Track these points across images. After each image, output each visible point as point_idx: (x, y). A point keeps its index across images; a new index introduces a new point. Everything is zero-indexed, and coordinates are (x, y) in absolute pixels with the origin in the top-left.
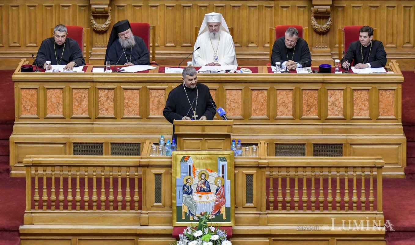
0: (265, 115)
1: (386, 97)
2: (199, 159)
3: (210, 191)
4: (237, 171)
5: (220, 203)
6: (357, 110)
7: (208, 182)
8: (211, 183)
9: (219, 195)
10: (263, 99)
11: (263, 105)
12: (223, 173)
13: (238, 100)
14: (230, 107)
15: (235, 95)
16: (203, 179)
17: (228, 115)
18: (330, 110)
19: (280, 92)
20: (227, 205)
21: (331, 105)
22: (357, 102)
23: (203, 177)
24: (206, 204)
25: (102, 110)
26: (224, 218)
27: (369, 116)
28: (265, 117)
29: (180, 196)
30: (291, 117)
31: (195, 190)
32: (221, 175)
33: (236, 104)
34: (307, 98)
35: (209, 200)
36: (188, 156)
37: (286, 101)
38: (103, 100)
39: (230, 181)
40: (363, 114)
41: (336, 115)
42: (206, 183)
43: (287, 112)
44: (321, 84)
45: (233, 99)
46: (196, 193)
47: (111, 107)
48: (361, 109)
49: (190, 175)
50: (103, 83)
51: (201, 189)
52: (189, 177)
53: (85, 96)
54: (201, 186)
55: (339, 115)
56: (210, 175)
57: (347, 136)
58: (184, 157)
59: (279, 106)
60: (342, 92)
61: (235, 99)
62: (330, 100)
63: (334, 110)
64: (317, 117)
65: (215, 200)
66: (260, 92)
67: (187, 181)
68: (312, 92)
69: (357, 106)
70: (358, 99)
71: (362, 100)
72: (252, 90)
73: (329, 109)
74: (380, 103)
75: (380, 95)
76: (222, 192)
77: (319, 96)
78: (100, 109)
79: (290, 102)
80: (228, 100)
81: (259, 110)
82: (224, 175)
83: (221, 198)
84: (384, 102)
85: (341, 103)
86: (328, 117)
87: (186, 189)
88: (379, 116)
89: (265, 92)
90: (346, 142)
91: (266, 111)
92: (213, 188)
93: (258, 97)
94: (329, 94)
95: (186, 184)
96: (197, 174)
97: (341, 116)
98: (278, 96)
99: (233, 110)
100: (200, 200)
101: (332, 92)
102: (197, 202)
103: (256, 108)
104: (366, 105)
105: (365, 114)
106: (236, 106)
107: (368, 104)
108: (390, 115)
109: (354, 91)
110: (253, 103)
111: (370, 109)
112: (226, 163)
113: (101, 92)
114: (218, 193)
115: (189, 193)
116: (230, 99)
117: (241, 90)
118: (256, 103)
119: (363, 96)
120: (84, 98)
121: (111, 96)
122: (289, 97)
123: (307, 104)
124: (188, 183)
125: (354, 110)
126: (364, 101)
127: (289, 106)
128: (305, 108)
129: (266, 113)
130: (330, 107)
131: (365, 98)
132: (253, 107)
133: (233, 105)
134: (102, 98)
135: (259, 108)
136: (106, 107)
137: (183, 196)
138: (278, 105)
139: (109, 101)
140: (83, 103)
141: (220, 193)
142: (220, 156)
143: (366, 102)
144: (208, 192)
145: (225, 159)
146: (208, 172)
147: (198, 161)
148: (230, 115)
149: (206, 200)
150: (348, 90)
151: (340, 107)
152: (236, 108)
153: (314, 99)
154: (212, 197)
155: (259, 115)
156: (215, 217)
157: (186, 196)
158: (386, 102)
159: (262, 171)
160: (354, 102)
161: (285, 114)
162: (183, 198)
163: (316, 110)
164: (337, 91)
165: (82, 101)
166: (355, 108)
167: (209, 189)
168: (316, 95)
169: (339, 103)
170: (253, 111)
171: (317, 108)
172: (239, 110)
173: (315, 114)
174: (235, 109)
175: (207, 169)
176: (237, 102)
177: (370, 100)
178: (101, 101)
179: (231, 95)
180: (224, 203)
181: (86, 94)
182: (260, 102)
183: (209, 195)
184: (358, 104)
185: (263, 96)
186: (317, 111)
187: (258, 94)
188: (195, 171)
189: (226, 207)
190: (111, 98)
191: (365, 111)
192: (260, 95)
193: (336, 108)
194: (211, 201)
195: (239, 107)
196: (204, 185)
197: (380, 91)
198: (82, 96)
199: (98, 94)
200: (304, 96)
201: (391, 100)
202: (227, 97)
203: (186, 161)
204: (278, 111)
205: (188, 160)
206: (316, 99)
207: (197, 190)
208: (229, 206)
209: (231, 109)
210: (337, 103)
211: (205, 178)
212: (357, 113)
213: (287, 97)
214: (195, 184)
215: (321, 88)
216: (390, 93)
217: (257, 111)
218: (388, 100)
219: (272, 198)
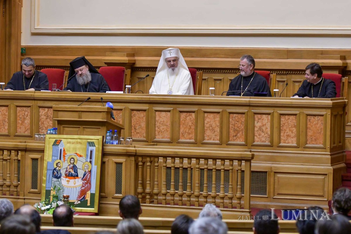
0: (192, 139)
1: (314, 123)
2: (69, 143)
3: (77, 176)
4: (108, 159)
5: (86, 188)
6: (284, 137)
7: (76, 167)
8: (79, 168)
9: (86, 180)
10: (191, 122)
11: (190, 128)
12: (91, 158)
13: (167, 122)
14: (159, 130)
15: (164, 116)
16: (72, 163)
17: (157, 138)
18: (257, 136)
19: (207, 115)
20: (92, 191)
21: (258, 131)
22: (285, 128)
23: (72, 162)
24: (73, 189)
25: (42, 129)
26: (89, 204)
27: (296, 144)
28: (193, 141)
29: (50, 180)
30: (218, 142)
31: (63, 175)
32: (89, 160)
33: (165, 127)
34: (234, 122)
35: (76, 185)
36: (60, 140)
37: (214, 125)
38: (43, 118)
39: (96, 166)
40: (290, 141)
41: (263, 141)
42: (74, 168)
43: (214, 137)
44: (248, 108)
45: (162, 121)
46: (64, 177)
47: (50, 126)
48: (288, 136)
49: (60, 159)
50: (44, 102)
51: (69, 173)
52: (59, 161)
53: (27, 115)
54: (69, 170)
55: (265, 142)
56: (79, 160)
57: (273, 164)
58: (56, 141)
59: (207, 130)
60: (269, 117)
61: (164, 121)
62: (258, 125)
63: (261, 136)
64: (244, 143)
65: (81, 185)
66: (188, 115)
67: (57, 164)
68: (240, 116)
69: (285, 132)
70: (286, 124)
71: (290, 126)
72: (181, 112)
73: (255, 134)
74: (308, 129)
75: (308, 121)
76: (88, 177)
77: (246, 121)
78: (41, 128)
79: (218, 126)
80: (158, 122)
81: (187, 133)
82: (91, 160)
83: (86, 183)
84: (312, 128)
85: (268, 129)
86: (254, 143)
87: (56, 172)
88: (307, 144)
89: (193, 114)
90: (270, 170)
91: (194, 135)
92: (81, 173)
93: (186, 120)
94: (256, 119)
95: (56, 168)
96: (66, 158)
97: (268, 143)
98: (206, 119)
99: (162, 132)
100: (68, 185)
101: (259, 116)
102: (65, 186)
103: (184, 132)
104: (294, 131)
105: (292, 141)
106: (165, 129)
107: (295, 130)
108: (318, 143)
109: (282, 116)
110: (181, 126)
111: (298, 136)
112: (94, 148)
113: (42, 111)
114: (85, 178)
115: (58, 177)
116: (159, 121)
117: (169, 111)
118: (184, 127)
119: (291, 122)
120: (27, 117)
121: (50, 115)
122: (216, 120)
123: (234, 128)
124: (58, 167)
125: (281, 137)
126: (292, 127)
127: (217, 130)
128: (232, 133)
129: (193, 137)
130: (257, 132)
131: (293, 124)
132: (181, 131)
133: (161, 128)
134: (42, 117)
135: (187, 131)
136: (46, 126)
137: (53, 180)
138: (206, 128)
139: (48, 120)
140: (26, 122)
141: (87, 178)
142: (89, 141)
143: (294, 128)
144: (76, 177)
145: (94, 144)
146: (77, 157)
147: (68, 145)
148: (159, 138)
149: (73, 185)
150: (276, 115)
151: (267, 133)
152: (165, 130)
153: (241, 123)
154: (78, 183)
155: (187, 139)
156: (80, 203)
157: (55, 179)
158: (315, 129)
159: (131, 160)
160: (281, 128)
161: (212, 139)
162: (52, 182)
163: (242, 135)
164: (264, 116)
165: (24, 119)
166: (282, 134)
167: (76, 174)
168: (243, 119)
169: (266, 128)
170: (181, 135)
171: (244, 134)
172: (168, 133)
173: (241, 140)
174: (164, 132)
175: (76, 154)
176: (166, 124)
177: (298, 126)
178: (42, 120)
179: (161, 117)
180: (90, 189)
181: (29, 112)
182: (188, 125)
183: (77, 180)
184: (285, 130)
185: (191, 119)
186: (243, 137)
187: (186, 117)
188: (65, 156)
189: (91, 193)
190: (51, 117)
191: (292, 138)
192: (188, 118)
193: (263, 134)
194: (77, 186)
195: (167, 129)
196: (72, 170)
197: (308, 117)
198: (25, 114)
199: (39, 112)
200: (231, 120)
201: (319, 127)
202: (157, 119)
203: (58, 145)
204: (205, 135)
205: (60, 143)
206: (243, 123)
207: (66, 175)
208: (94, 192)
209: (160, 131)
210: (264, 128)
211: (74, 162)
212: (284, 140)
213: (215, 121)
214: (64, 169)
215: (248, 111)
216: (318, 119)
217: (185, 135)
218: (316, 127)
219: (140, 190)
